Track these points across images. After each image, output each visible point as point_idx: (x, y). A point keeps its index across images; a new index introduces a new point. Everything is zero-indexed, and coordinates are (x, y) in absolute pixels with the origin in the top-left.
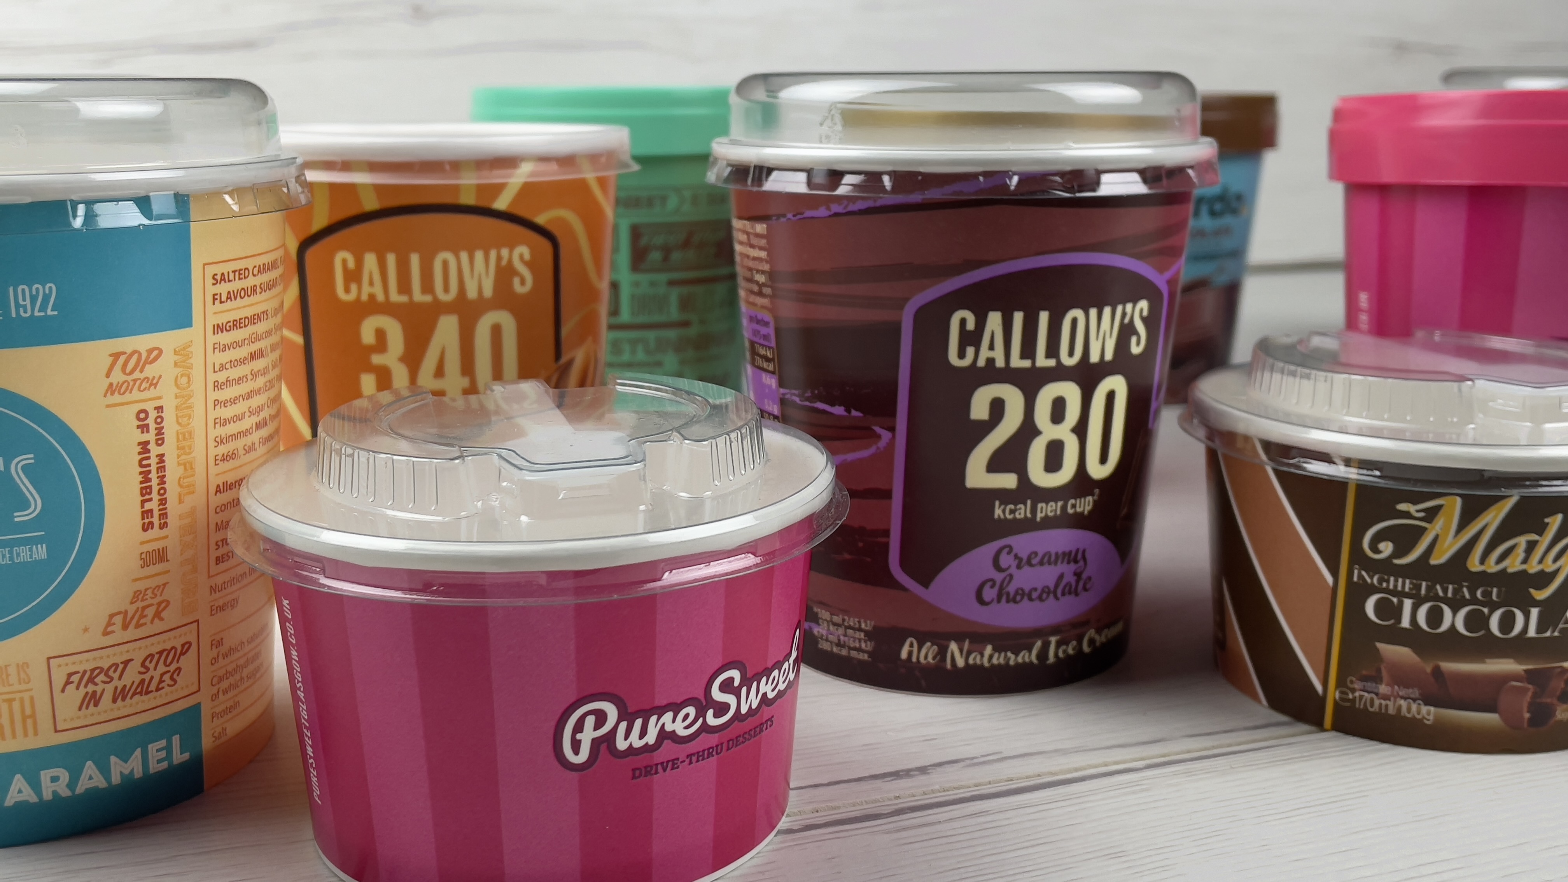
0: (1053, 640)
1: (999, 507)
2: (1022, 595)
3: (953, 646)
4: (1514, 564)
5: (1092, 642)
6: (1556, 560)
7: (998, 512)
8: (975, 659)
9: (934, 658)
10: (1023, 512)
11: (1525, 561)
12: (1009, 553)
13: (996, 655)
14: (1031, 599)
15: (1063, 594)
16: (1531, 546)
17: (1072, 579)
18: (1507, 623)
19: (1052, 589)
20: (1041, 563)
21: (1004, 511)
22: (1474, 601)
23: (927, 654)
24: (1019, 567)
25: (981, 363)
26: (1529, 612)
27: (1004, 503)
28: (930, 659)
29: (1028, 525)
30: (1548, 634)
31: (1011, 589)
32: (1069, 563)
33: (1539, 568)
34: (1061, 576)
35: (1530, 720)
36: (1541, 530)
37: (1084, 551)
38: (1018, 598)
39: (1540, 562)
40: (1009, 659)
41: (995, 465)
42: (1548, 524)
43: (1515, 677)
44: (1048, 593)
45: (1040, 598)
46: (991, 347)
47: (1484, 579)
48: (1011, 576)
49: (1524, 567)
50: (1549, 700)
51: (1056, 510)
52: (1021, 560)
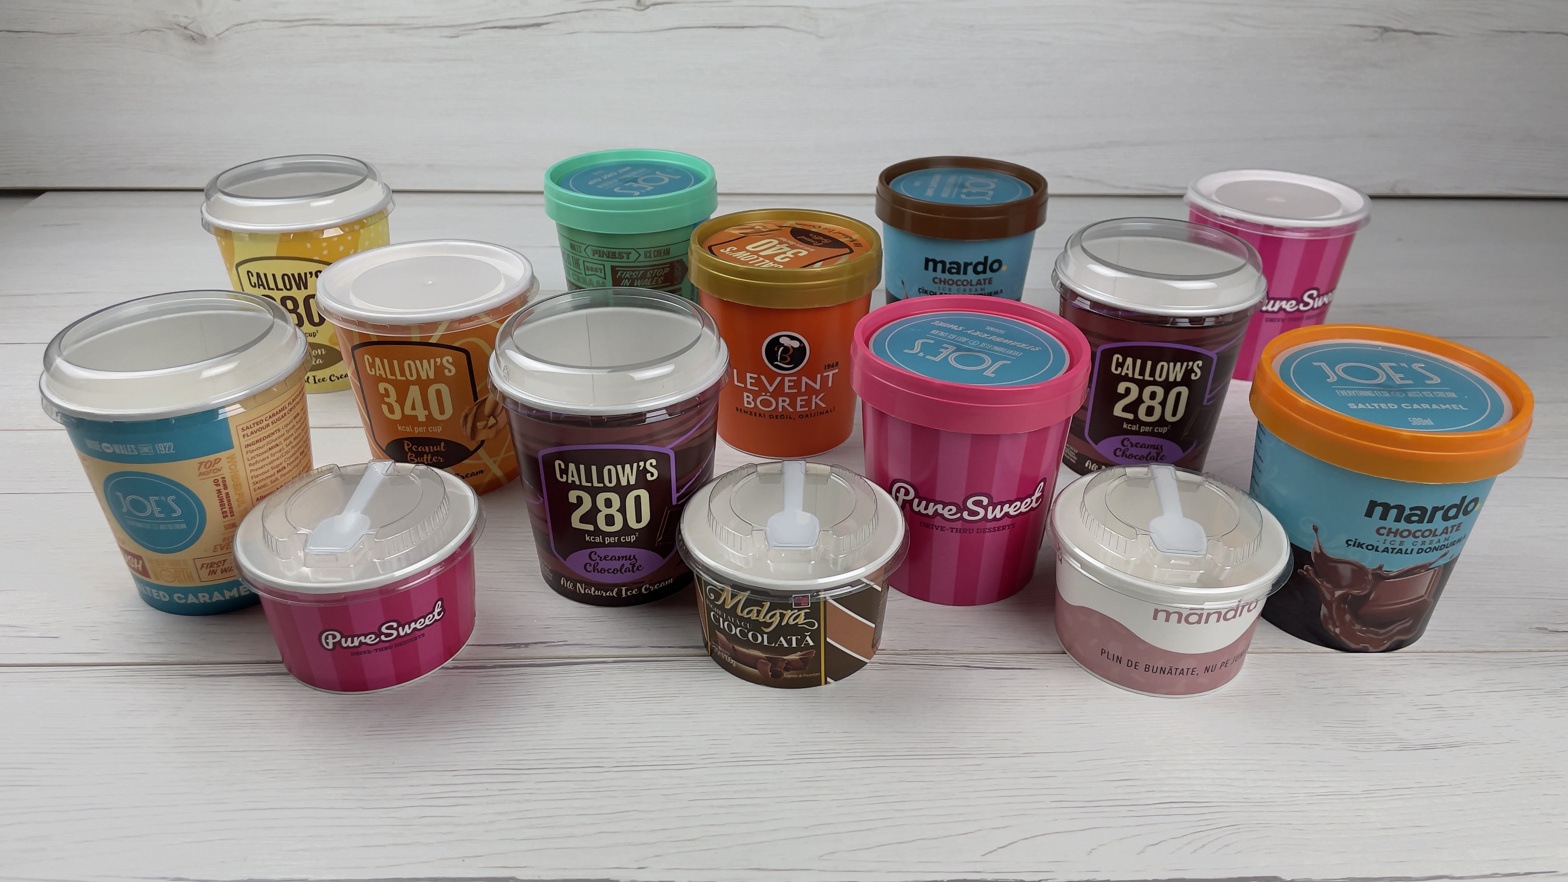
0: (624, 589)
1: (588, 537)
2: (602, 571)
3: (578, 585)
4: (753, 616)
5: (646, 589)
6: (770, 618)
7: (587, 538)
8: (588, 591)
9: (572, 587)
10: (598, 540)
11: (757, 616)
12: (595, 554)
13: (597, 591)
14: (609, 573)
15: (625, 572)
16: (759, 612)
17: (631, 567)
18: (755, 637)
19: (619, 569)
20: (611, 559)
21: (590, 538)
22: (741, 626)
23: (569, 585)
24: (601, 560)
25: (570, 481)
26: (763, 636)
27: (590, 535)
28: (571, 587)
29: (602, 545)
30: (773, 645)
31: (599, 568)
32: (626, 560)
33: (764, 620)
34: (623, 565)
35: (771, 675)
36: (762, 606)
37: (634, 556)
38: (603, 572)
39: (764, 618)
40: (603, 593)
41: (583, 520)
42: (764, 605)
43: (760, 658)
44: (617, 571)
45: (613, 572)
46: (573, 476)
47: (742, 619)
48: (598, 563)
49: (757, 618)
50: (779, 670)
51: (615, 540)
52: (601, 558)
